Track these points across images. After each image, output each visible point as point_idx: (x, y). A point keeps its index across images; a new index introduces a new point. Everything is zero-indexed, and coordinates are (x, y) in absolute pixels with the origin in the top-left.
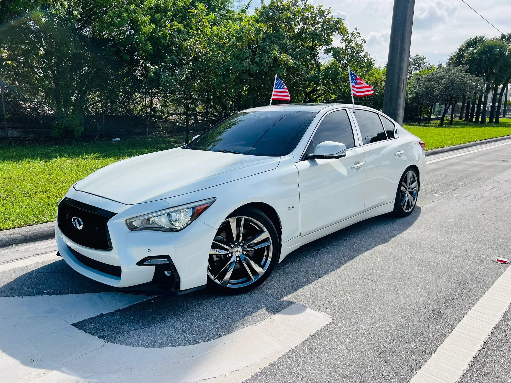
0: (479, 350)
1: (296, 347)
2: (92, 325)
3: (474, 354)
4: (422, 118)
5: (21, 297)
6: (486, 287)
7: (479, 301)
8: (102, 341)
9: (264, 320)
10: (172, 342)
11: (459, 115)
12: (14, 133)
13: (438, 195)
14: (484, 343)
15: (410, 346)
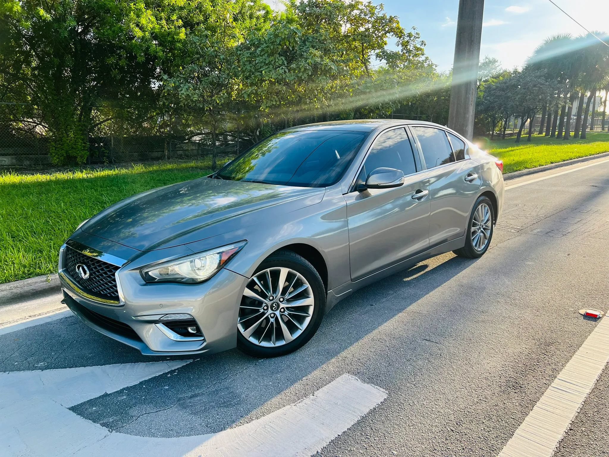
0: (566, 432)
1: (344, 432)
2: (94, 408)
3: (560, 437)
4: (494, 134)
5: (8, 372)
6: (573, 348)
7: (565, 368)
8: (105, 430)
9: (304, 398)
10: (192, 429)
11: (538, 129)
12: (4, 160)
13: (515, 230)
14: (571, 422)
15: (482, 429)
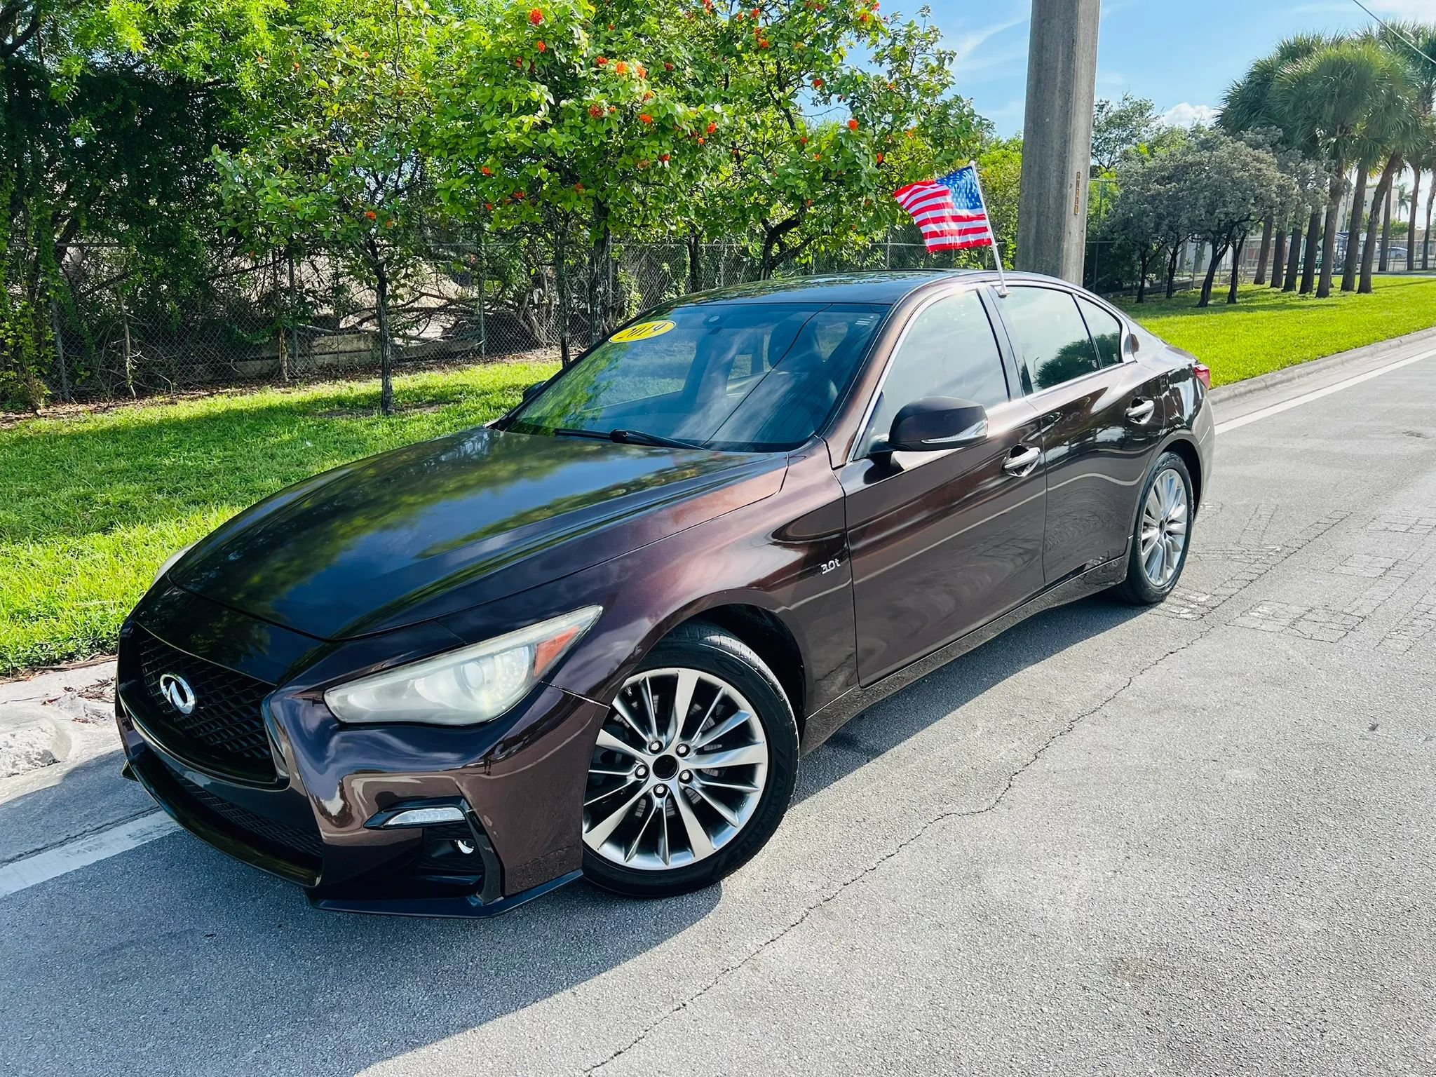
4: (1147, 285)
11: (1253, 271)
